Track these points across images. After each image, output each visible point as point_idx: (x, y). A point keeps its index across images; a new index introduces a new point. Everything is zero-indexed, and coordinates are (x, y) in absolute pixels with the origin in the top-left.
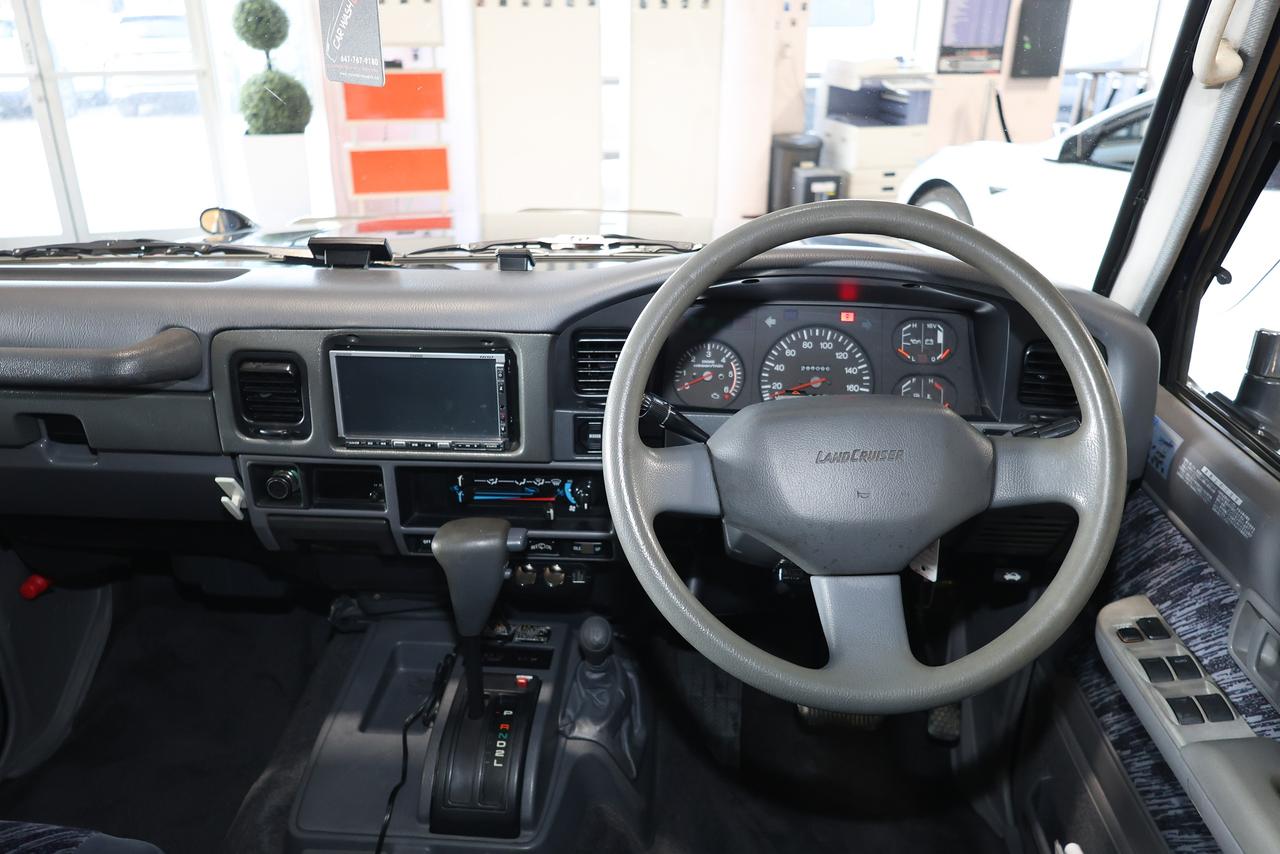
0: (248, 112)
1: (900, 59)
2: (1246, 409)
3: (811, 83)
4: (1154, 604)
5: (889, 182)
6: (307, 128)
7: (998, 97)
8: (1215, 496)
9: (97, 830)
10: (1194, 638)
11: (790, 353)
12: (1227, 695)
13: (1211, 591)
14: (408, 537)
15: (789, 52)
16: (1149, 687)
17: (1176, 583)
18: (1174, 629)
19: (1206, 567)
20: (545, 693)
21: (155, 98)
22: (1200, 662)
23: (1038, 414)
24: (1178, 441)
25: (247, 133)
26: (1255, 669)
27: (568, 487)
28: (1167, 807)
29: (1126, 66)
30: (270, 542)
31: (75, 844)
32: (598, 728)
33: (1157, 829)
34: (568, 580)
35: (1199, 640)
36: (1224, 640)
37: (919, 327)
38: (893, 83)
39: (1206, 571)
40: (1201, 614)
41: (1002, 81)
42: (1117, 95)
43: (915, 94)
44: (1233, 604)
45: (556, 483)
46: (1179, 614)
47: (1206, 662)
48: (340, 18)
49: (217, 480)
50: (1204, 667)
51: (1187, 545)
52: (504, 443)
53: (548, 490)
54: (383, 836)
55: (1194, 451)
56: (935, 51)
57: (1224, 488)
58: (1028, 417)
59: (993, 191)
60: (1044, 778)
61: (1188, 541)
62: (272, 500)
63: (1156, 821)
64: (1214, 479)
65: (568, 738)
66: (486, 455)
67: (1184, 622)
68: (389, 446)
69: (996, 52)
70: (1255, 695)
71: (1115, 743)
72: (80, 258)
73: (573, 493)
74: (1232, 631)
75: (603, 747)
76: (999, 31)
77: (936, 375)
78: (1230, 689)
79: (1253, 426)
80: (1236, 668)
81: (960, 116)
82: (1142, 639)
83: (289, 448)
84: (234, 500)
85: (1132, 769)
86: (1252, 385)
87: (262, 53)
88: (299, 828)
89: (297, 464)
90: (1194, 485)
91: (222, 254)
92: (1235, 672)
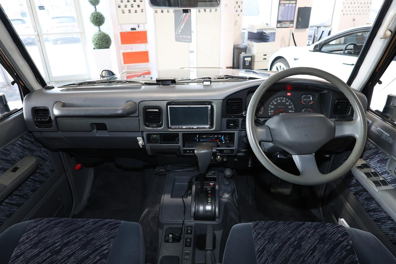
0: (95, 43)
1: (267, 24)
2: (385, 114)
3: (243, 31)
4: (365, 161)
5: (265, 57)
6: (110, 47)
7: (293, 34)
8: (382, 134)
9: (124, 220)
10: (377, 167)
11: (275, 103)
12: (386, 180)
13: (381, 156)
14: (184, 150)
15: (238, 23)
16: (367, 179)
17: (371, 155)
18: (371, 166)
19: (379, 151)
20: (217, 187)
21: (62, 39)
22: (378, 173)
23: (338, 116)
24: (370, 122)
25: (94, 49)
26: (394, 173)
27: (223, 137)
28: (369, 207)
29: (326, 25)
30: (149, 153)
31: (120, 223)
32: (229, 195)
33: (366, 213)
34: (222, 160)
35: (378, 168)
36: (385, 167)
37: (306, 96)
38: (266, 31)
39: (379, 152)
40: (378, 162)
41: (293, 29)
42: (324, 32)
43: (272, 33)
44: (387, 159)
45: (220, 136)
46: (372, 162)
47: (380, 173)
48: (180, 27)
49: (137, 138)
50: (379, 174)
51: (374, 146)
52: (210, 127)
53: (218, 138)
54: (183, 222)
55: (375, 124)
56: (276, 22)
57: (384, 132)
58: (336, 117)
59: (295, 59)
60: (333, 204)
61: (374, 145)
62: (151, 142)
63: (366, 211)
64: (381, 130)
65: (222, 198)
66: (205, 130)
67: (374, 164)
68: (182, 129)
69: (292, 22)
70: (394, 179)
71: (354, 194)
72: (94, 85)
73: (224, 139)
74: (387, 165)
75: (230, 200)
76: (293, 16)
77: (310, 108)
78: (387, 178)
79: (388, 117)
80: (388, 173)
81: (283, 39)
82: (364, 168)
83: (157, 129)
84: (141, 142)
85: (359, 200)
86: (386, 108)
87: (98, 27)
88: (162, 220)
89: (158, 133)
90: (376, 132)
91: (128, 83)
92: (388, 174)
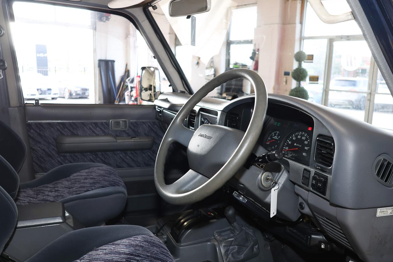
11: (294, 138)
